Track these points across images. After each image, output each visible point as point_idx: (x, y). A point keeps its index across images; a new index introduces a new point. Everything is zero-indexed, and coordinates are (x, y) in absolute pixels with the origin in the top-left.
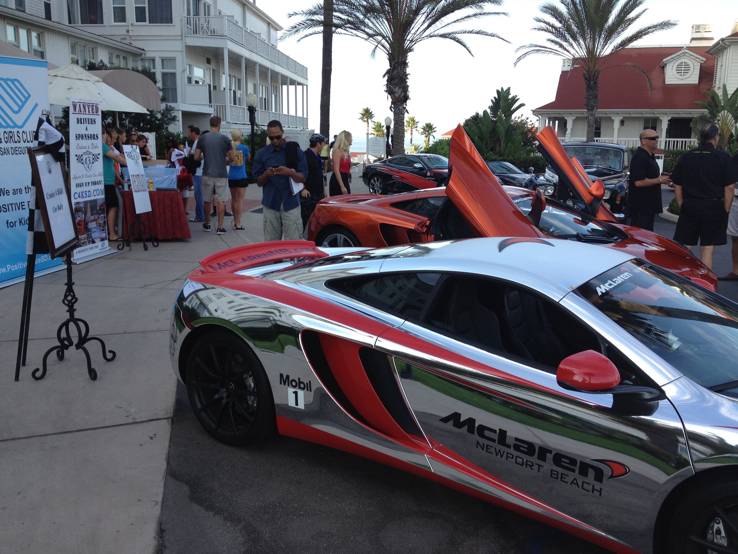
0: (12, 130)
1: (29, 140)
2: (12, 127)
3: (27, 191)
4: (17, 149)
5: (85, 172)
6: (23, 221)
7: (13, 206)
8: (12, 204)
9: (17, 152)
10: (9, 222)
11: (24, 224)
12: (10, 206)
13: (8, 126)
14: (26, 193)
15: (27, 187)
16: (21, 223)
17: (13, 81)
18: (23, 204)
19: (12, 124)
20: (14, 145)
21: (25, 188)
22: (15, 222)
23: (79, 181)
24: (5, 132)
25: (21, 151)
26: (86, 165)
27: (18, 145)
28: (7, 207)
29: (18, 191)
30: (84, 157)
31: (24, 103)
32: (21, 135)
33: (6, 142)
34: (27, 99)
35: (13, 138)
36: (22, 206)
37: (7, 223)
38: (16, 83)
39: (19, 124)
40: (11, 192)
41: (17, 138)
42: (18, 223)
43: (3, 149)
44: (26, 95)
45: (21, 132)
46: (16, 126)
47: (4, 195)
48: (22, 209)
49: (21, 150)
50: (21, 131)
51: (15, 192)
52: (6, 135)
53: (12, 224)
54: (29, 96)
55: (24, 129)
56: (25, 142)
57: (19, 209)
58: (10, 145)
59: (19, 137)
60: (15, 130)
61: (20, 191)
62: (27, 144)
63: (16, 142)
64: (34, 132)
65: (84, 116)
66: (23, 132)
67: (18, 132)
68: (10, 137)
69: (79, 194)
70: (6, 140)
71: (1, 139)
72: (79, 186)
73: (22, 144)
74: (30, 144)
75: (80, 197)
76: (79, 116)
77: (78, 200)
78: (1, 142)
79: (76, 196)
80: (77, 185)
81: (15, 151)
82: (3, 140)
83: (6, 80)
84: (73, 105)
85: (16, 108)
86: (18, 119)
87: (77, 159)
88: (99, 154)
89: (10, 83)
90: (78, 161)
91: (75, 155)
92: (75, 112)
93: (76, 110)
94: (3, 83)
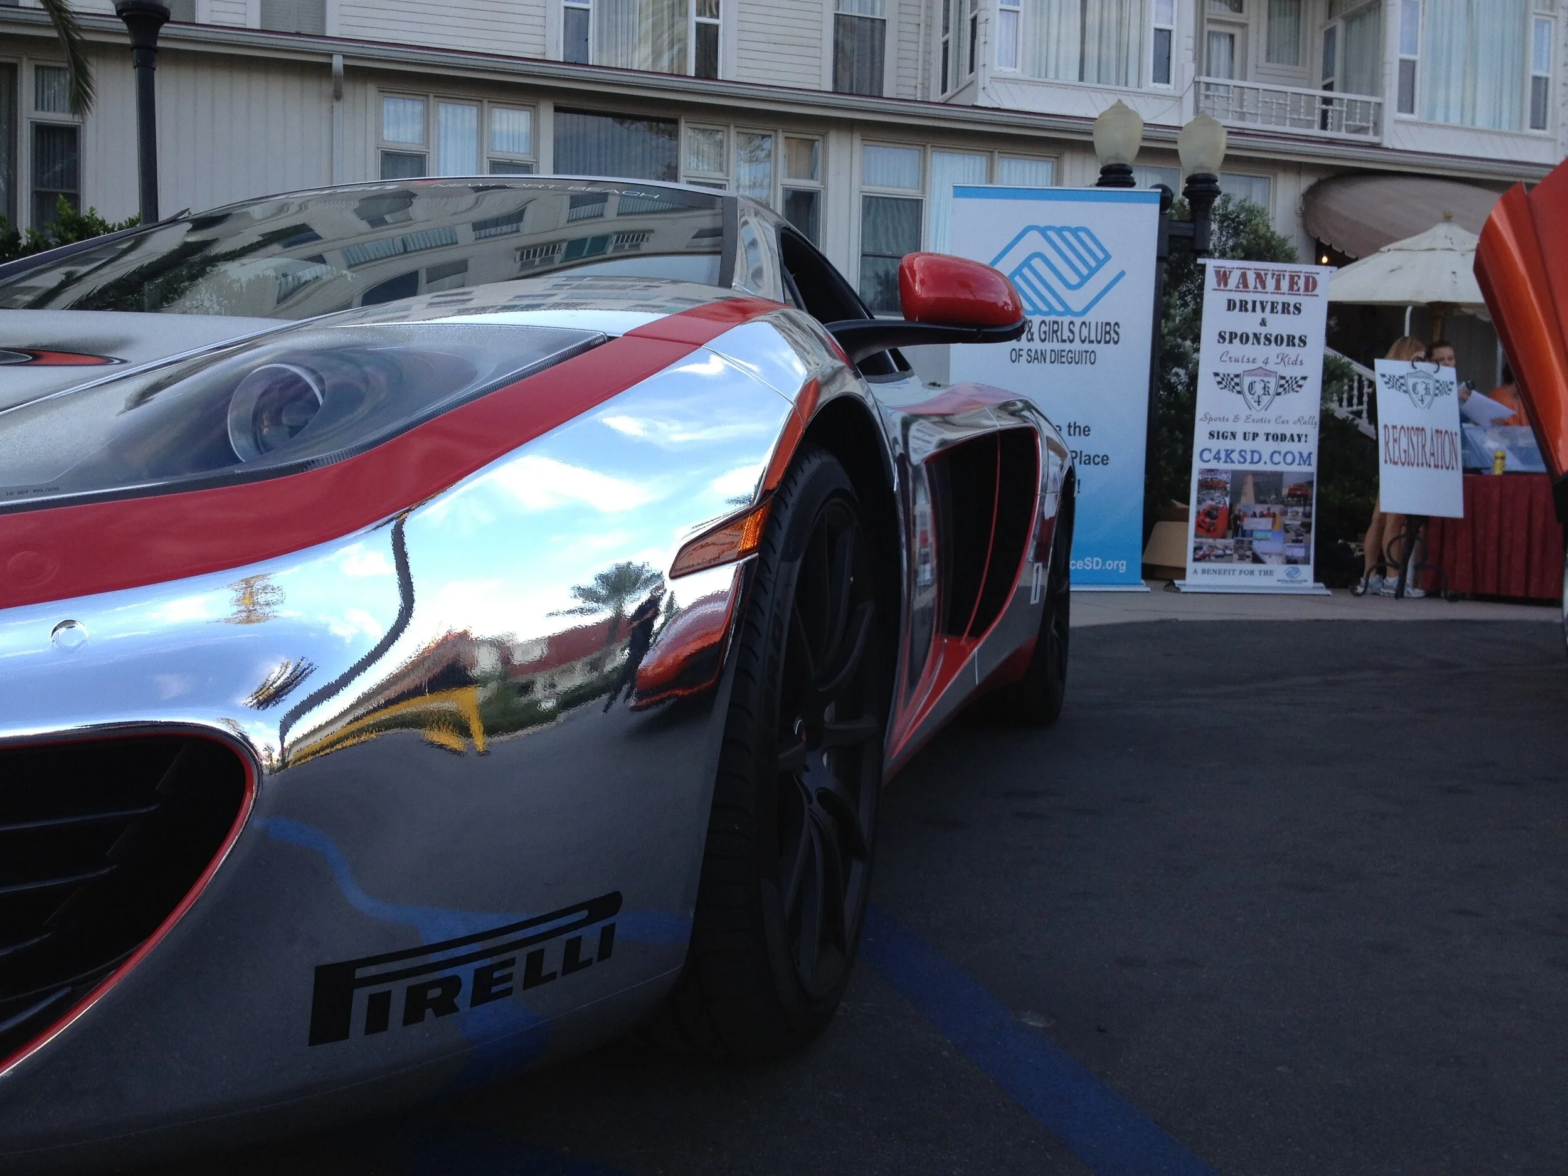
0: (1059, 319)
1: (1093, 338)
2: (1060, 314)
3: (1072, 432)
4: (1063, 354)
5: (1244, 411)
9: (1064, 359)
13: (1052, 311)
14: (1070, 435)
15: (1072, 424)
17: (1075, 231)
19: (1059, 308)
20: (1058, 346)
21: (1069, 426)
23: (1215, 427)
24: (1043, 322)
25: (1071, 358)
26: (1249, 396)
27: (1067, 346)
30: (1247, 381)
31: (1092, 271)
32: (1076, 330)
33: (1043, 341)
34: (1101, 263)
35: (1059, 333)
38: (1082, 234)
39: (1077, 307)
41: (1066, 334)
43: (1034, 352)
44: (1101, 256)
45: (1078, 325)
46: (1068, 311)
49: (1073, 355)
50: (1078, 321)
52: (1043, 328)
54: (1108, 257)
55: (1086, 318)
56: (1083, 342)
58: (1048, 346)
59: (1072, 331)
60: (1066, 320)
62: (1087, 346)
63: (1065, 341)
64: (1108, 324)
65: (1259, 297)
66: (1084, 323)
67: (1072, 323)
68: (1053, 331)
69: (1218, 452)
70: (1043, 336)
71: (1032, 335)
72: (1218, 438)
73: (1077, 346)
74: (1094, 347)
75: (1219, 459)
76: (1237, 297)
77: (1213, 465)
78: (1032, 339)
79: (1206, 455)
80: (1212, 435)
81: (1059, 357)
82: (1036, 336)
83: (1059, 231)
84: (1218, 273)
85: (1074, 280)
86: (1076, 300)
87: (1219, 383)
88: (1304, 378)
89: (1067, 234)
90: (1222, 386)
91: (1216, 374)
92: (1222, 287)
93: (1226, 284)
94: (1052, 235)
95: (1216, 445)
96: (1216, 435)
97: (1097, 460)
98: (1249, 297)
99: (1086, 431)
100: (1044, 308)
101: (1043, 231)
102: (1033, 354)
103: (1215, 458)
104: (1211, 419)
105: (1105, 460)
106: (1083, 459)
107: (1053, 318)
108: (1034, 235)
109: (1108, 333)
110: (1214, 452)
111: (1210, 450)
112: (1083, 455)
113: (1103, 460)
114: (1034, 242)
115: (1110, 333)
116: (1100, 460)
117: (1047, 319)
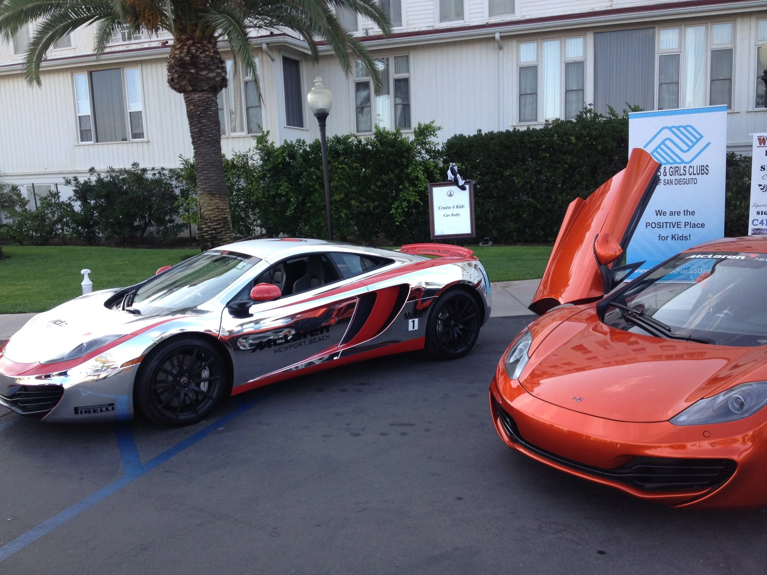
0: (679, 166)
1: (695, 172)
2: (679, 163)
3: (686, 214)
4: (681, 180)
6: (676, 237)
7: (668, 224)
8: (666, 223)
9: (681, 183)
10: (661, 236)
11: (677, 239)
12: (665, 224)
13: (675, 162)
14: (685, 215)
15: (686, 211)
16: (674, 239)
17: (685, 127)
18: (679, 224)
19: (678, 161)
20: (678, 177)
21: (684, 211)
22: (667, 237)
23: (760, 209)
24: (671, 167)
27: (683, 177)
28: (662, 225)
29: (676, 213)
31: (694, 144)
32: (687, 170)
33: (671, 175)
34: (698, 140)
35: (679, 172)
36: (678, 225)
37: (659, 237)
38: (689, 128)
39: (687, 160)
40: (668, 213)
41: (682, 172)
42: (670, 238)
43: (667, 180)
44: (698, 137)
45: (688, 168)
46: (683, 162)
47: (660, 215)
48: (678, 227)
49: (686, 181)
50: (688, 166)
51: (672, 214)
52: (671, 170)
53: (663, 238)
54: (702, 137)
55: (692, 164)
56: (690, 175)
57: (674, 227)
58: (673, 178)
59: (685, 170)
60: (682, 166)
61: (677, 213)
62: (693, 176)
63: (682, 175)
64: (702, 166)
66: (691, 166)
67: (685, 167)
68: (676, 171)
69: (762, 221)
70: (671, 173)
71: (666, 173)
72: (762, 214)
73: (688, 176)
74: (696, 176)
75: (763, 224)
77: (759, 226)
78: (666, 175)
79: (755, 222)
80: (758, 213)
81: (679, 182)
82: (668, 174)
83: (678, 128)
84: (759, 139)
85: (685, 148)
86: (687, 157)
87: (761, 189)
89: (682, 129)
90: (763, 190)
91: (760, 185)
92: (762, 145)
93: (764, 144)
94: (674, 129)
95: (761, 217)
96: (761, 213)
97: (698, 226)
99: (693, 213)
100: (671, 161)
101: (670, 129)
102: (666, 182)
103: (760, 223)
104: (758, 206)
105: (703, 226)
106: (692, 225)
107: (676, 165)
108: (666, 130)
109: (703, 170)
110: (760, 221)
111: (757, 220)
112: (692, 224)
113: (702, 225)
114: (666, 134)
115: (704, 170)
116: (700, 225)
117: (673, 166)
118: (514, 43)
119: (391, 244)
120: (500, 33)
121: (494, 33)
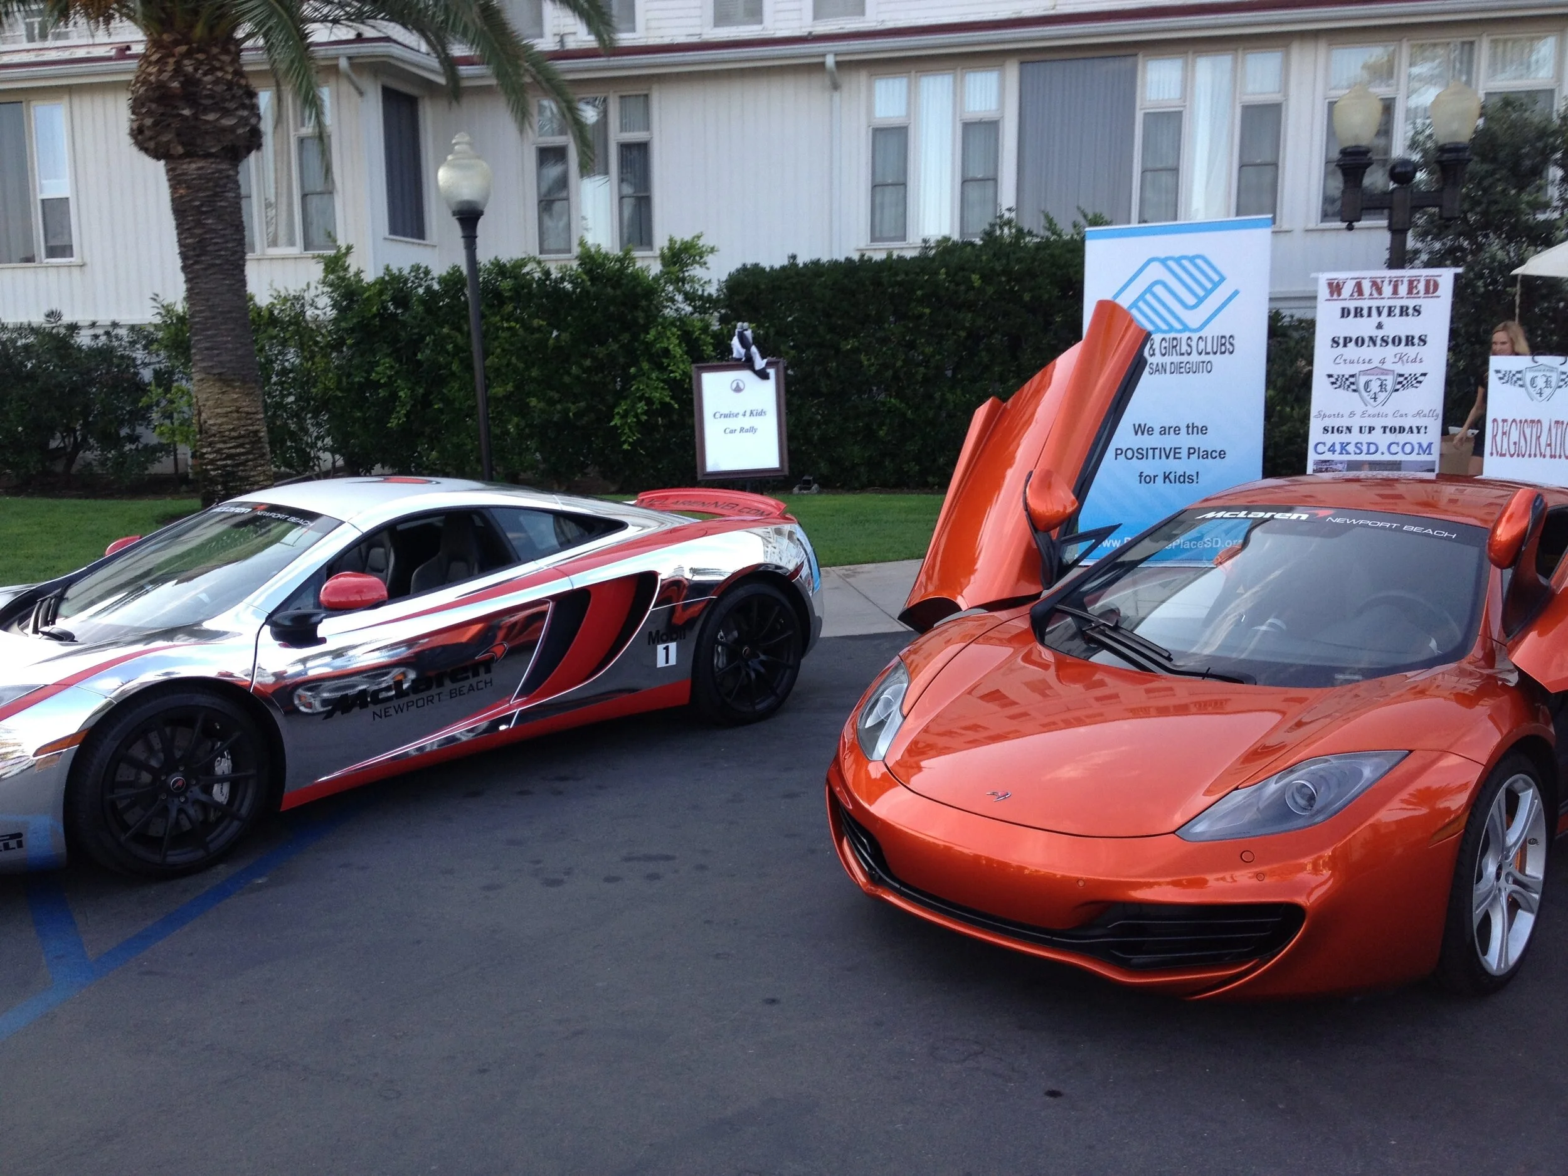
0: (1178, 336)
1: (1209, 349)
2: (1179, 331)
3: (1190, 431)
4: (1182, 365)
5: (1360, 407)
6: (1172, 477)
7: (1157, 452)
8: (1154, 449)
9: (1182, 370)
10: (1144, 475)
11: (1173, 481)
12: (1150, 452)
13: (1171, 329)
14: (1188, 434)
15: (1191, 425)
16: (1167, 480)
17: (1192, 259)
18: (1177, 451)
19: (1178, 326)
20: (1176, 359)
21: (1188, 427)
22: (1155, 477)
23: (1329, 422)
24: (1164, 339)
25: (1189, 368)
26: (1365, 394)
27: (1185, 358)
28: (1144, 452)
29: (1172, 430)
30: (1362, 380)
31: (1209, 292)
32: (1194, 344)
33: (1164, 355)
34: (1216, 285)
35: (1178, 348)
36: (1175, 453)
37: (1141, 476)
38: (1199, 262)
39: (1194, 325)
40: (1157, 430)
41: (1184, 348)
42: (1160, 480)
43: (1156, 365)
44: (1216, 278)
45: (1195, 338)
46: (1186, 328)
47: (1143, 433)
48: (1175, 458)
49: (1191, 366)
50: (1195, 336)
51: (1164, 431)
52: (1164, 344)
53: (1148, 479)
55: (1202, 334)
56: (1200, 354)
57: (1167, 457)
58: (1167, 359)
59: (1189, 346)
60: (1185, 336)
61: (1175, 431)
62: (1204, 357)
63: (1183, 354)
64: (1223, 337)
65: (1374, 304)
66: (1200, 338)
67: (1189, 338)
68: (1173, 346)
69: (1333, 445)
70: (1164, 352)
71: (1154, 350)
72: (1333, 432)
73: (1195, 358)
74: (1211, 357)
75: (1334, 451)
76: (1352, 305)
77: (1328, 456)
78: (1154, 354)
79: (1320, 448)
80: (1326, 430)
81: (1178, 368)
82: (1157, 352)
84: (1330, 285)
85: (1191, 300)
86: (1193, 319)
87: (1333, 383)
88: (1424, 375)
89: (1185, 263)
90: (1335, 386)
91: (1330, 376)
92: (1335, 297)
93: (1339, 294)
94: (1171, 264)
95: (1330, 439)
96: (1330, 429)
97: (1214, 454)
98: (1365, 304)
99: (1203, 430)
100: (1164, 327)
101: (1163, 261)
102: (1154, 367)
103: (1329, 450)
104: (1325, 416)
105: (1222, 454)
106: (1201, 454)
107: (1173, 335)
108: (1155, 265)
109: (1224, 344)
110: (1329, 445)
111: (1324, 444)
112: (1201, 451)
113: (1220, 454)
114: (1156, 272)
115: (1225, 345)
116: (1217, 454)
117: (1167, 336)
118: (863, 77)
119: (613, 489)
120: (836, 55)
121: (824, 55)
